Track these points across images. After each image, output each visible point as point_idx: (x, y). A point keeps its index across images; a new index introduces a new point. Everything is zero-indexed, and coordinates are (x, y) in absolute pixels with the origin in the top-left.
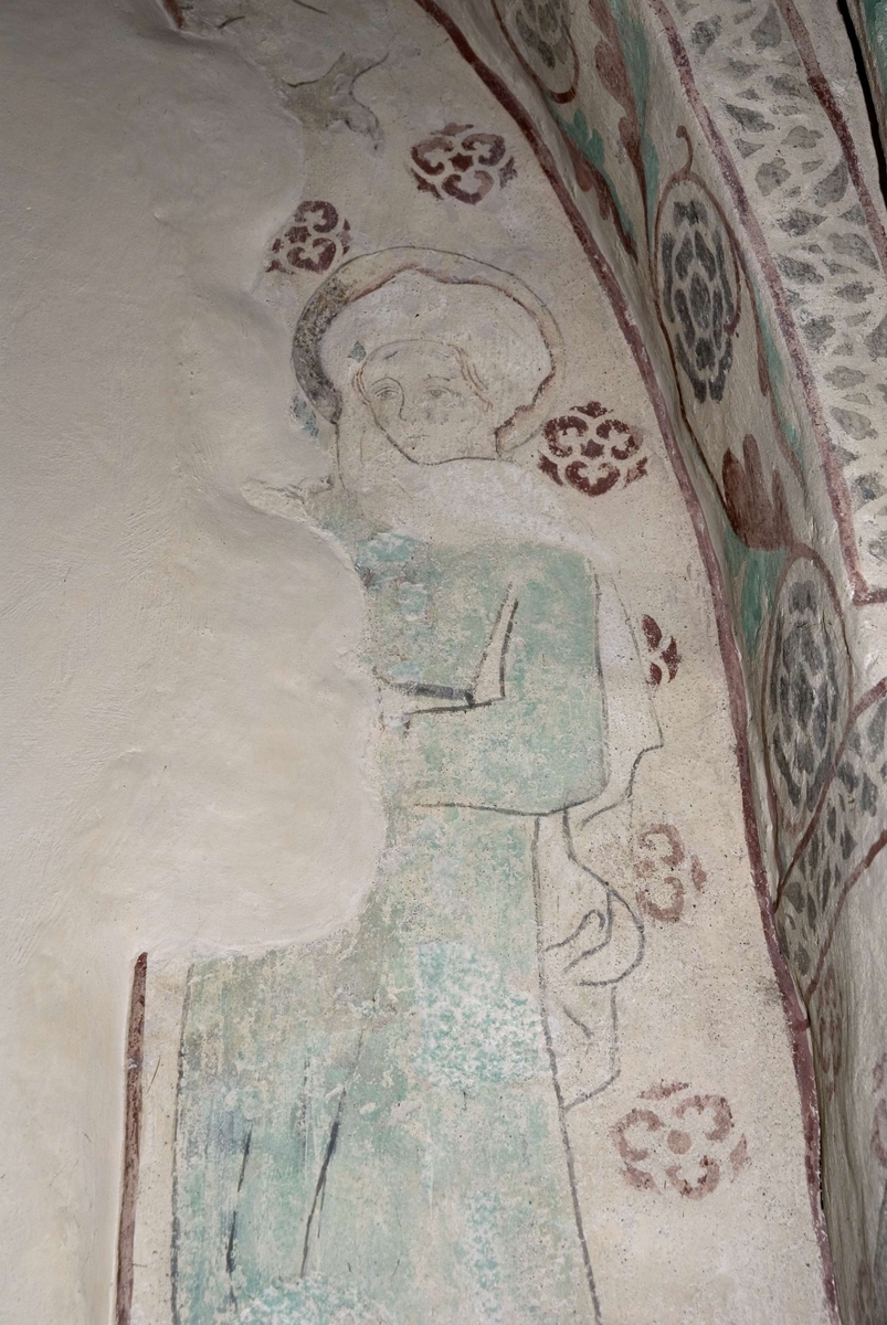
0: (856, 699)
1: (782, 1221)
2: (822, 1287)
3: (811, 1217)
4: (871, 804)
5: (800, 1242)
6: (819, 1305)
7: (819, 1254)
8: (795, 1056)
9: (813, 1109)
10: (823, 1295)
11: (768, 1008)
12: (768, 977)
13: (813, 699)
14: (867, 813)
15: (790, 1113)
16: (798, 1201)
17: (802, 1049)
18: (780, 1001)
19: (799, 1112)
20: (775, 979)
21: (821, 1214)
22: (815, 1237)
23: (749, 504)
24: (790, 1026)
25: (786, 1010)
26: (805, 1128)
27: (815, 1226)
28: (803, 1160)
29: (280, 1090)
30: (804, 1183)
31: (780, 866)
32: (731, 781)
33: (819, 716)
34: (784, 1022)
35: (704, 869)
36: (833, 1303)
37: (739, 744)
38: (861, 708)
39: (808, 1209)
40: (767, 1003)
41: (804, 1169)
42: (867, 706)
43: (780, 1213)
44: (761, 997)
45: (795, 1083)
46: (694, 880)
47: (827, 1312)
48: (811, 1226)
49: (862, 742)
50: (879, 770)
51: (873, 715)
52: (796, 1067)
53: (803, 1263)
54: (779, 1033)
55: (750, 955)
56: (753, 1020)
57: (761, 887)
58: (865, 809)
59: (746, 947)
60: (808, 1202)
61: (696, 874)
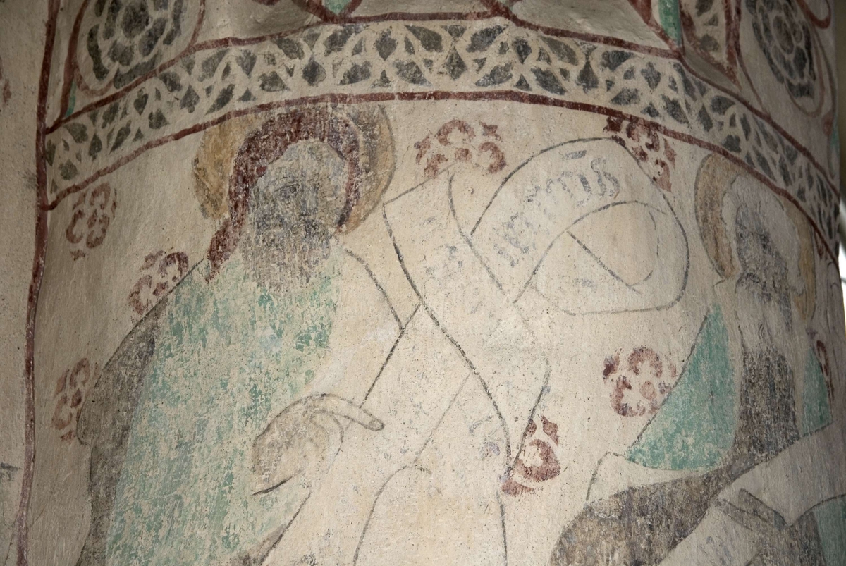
0: (200, 40)
1: (9, 318)
2: (23, 363)
3: (26, 321)
4: (191, 105)
5: (17, 334)
6: (21, 374)
7: (26, 344)
8: (37, 225)
9: (41, 259)
10: (24, 368)
11: (28, 190)
12: (32, 172)
13: (147, 23)
14: (185, 110)
15: (27, 256)
16: (20, 310)
17: (42, 222)
18: (36, 188)
19: (33, 258)
20: (36, 174)
21: (32, 321)
22: (25, 334)
24: (38, 206)
25: (38, 195)
26: (34, 268)
27: (27, 327)
28: (28, 287)
30: (26, 300)
31: (64, 108)
33: (150, 35)
34: (35, 202)
35: (11, 90)
36: (29, 374)
37: (49, 21)
38: (202, 47)
39: (25, 316)
40: (28, 187)
41: (27, 292)
42: (208, 48)
43: (9, 313)
44: (25, 181)
45: (34, 240)
46: (4, 94)
47: (24, 378)
48: (24, 326)
49: (195, 66)
50: (206, 87)
51: (211, 55)
52: (36, 231)
53: (16, 347)
54: (31, 207)
55: (25, 154)
56: (18, 194)
57: (41, 114)
58: (185, 106)
59: (23, 148)
60: (26, 312)
61: (6, 91)
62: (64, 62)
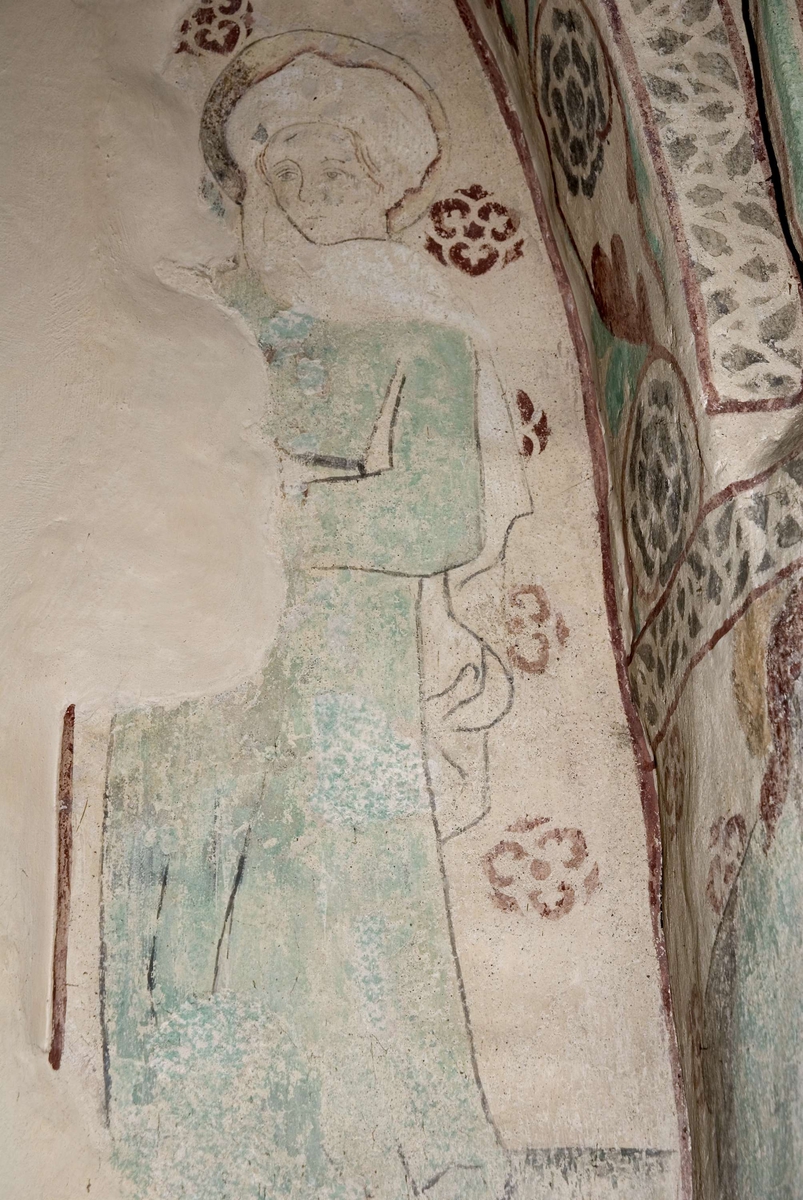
0: (706, 499)
1: (627, 938)
2: (659, 996)
3: (652, 935)
4: (716, 594)
5: (642, 956)
6: (657, 1011)
7: (658, 967)
8: (642, 793)
9: (656, 840)
10: (661, 1002)
11: (620, 751)
12: (621, 723)
13: (667, 487)
14: (712, 602)
15: (636, 844)
16: (641, 920)
17: (648, 787)
18: (630, 745)
19: (645, 843)
20: (627, 724)
21: (661, 932)
22: (655, 952)
23: (615, 297)
24: (639, 767)
25: (636, 753)
26: (649, 858)
27: (655, 943)
28: (646, 885)
29: (194, 828)
30: (647, 905)
31: (634, 627)
32: (593, 545)
33: (672, 504)
34: (634, 763)
35: (568, 625)
36: (669, 1009)
37: (600, 511)
38: (710, 507)
39: (650, 928)
40: (619, 746)
41: (647, 893)
42: (715, 506)
43: (625, 931)
44: (614, 741)
45: (642, 817)
46: (558, 635)
47: (663, 1017)
48: (651, 943)
49: (710, 537)
50: (724, 564)
51: (720, 515)
52: (643, 803)
53: (644, 975)
54: (629, 772)
55: (606, 702)
56: (607, 761)
57: (616, 642)
58: (711, 597)
59: (602, 696)
60: (650, 921)
61: (560, 630)
62: (623, 562)
